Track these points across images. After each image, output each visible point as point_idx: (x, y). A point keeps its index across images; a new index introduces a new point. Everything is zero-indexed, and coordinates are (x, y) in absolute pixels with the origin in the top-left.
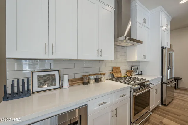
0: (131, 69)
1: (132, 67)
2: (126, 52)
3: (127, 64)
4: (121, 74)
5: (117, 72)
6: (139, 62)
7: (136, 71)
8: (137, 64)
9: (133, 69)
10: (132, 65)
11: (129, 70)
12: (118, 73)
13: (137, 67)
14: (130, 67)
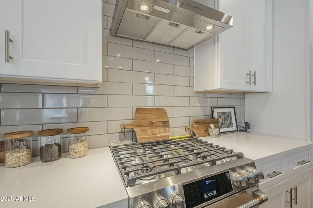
0: (213, 117)
1: (216, 111)
2: (191, 67)
3: (195, 102)
4: (166, 132)
5: (152, 123)
6: (242, 96)
7: (228, 122)
8: (234, 102)
9: (220, 116)
10: (215, 105)
11: (203, 118)
12: (156, 127)
13: (232, 110)
14: (210, 108)
